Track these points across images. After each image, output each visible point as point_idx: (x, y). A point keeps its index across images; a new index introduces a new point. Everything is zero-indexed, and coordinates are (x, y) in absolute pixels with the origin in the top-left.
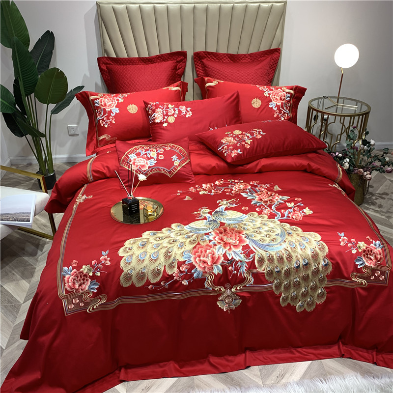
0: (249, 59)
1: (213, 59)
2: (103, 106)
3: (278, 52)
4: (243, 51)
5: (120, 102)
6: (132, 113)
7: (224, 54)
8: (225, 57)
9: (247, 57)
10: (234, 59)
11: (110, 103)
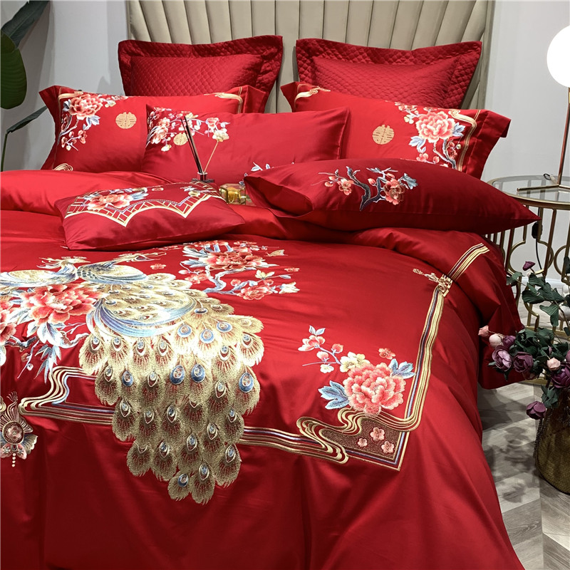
0: (411, 60)
1: (336, 55)
2: (74, 112)
3: (475, 49)
4: (399, 44)
5: (107, 106)
6: (123, 127)
7: (359, 48)
8: (361, 54)
9: (407, 58)
10: (378, 57)
11: (88, 107)
